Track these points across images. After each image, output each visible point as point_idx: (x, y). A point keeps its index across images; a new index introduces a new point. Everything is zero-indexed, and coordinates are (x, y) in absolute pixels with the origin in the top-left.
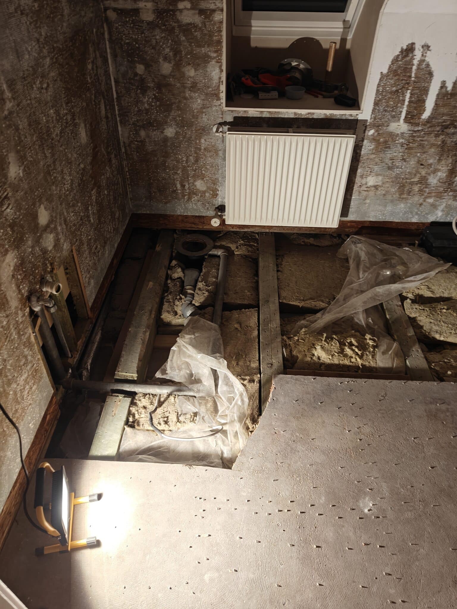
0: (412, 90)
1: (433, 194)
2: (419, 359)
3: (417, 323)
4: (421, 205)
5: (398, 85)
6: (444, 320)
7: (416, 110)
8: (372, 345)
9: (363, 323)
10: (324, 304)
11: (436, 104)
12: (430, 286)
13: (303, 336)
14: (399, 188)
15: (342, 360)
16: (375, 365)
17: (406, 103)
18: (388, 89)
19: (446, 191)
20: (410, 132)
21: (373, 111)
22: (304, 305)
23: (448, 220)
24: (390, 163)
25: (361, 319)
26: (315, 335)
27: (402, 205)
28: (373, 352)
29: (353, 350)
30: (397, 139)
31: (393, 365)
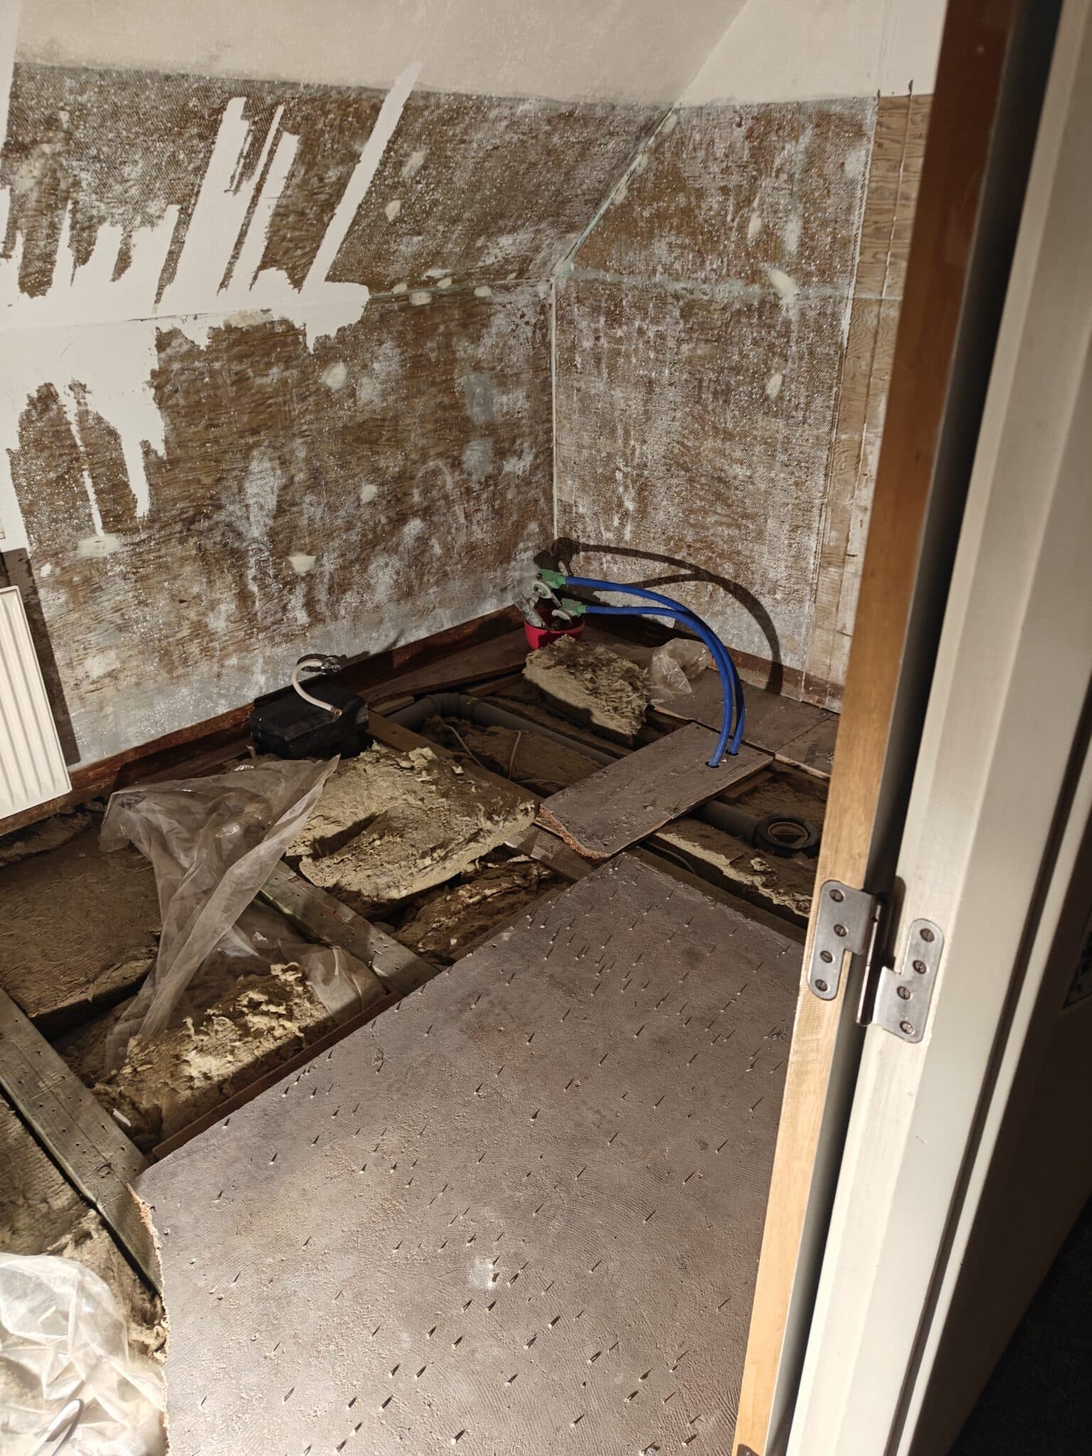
0: (91, 470)
1: (231, 648)
2: (392, 952)
3: (346, 891)
4: (219, 676)
5: (57, 466)
6: (386, 859)
7: (118, 504)
8: (296, 979)
9: (250, 950)
10: (140, 963)
11: (151, 485)
12: (326, 814)
13: (141, 1056)
14: (161, 660)
15: (258, 1047)
16: (325, 1015)
17: (92, 496)
18: (38, 478)
19: (251, 635)
20: (127, 549)
21: (27, 527)
22: (98, 992)
23: (282, 684)
24: (116, 618)
25: (240, 946)
26: (168, 1034)
27: (185, 691)
28: (305, 993)
29: (266, 1013)
30: (109, 567)
31: (357, 992)
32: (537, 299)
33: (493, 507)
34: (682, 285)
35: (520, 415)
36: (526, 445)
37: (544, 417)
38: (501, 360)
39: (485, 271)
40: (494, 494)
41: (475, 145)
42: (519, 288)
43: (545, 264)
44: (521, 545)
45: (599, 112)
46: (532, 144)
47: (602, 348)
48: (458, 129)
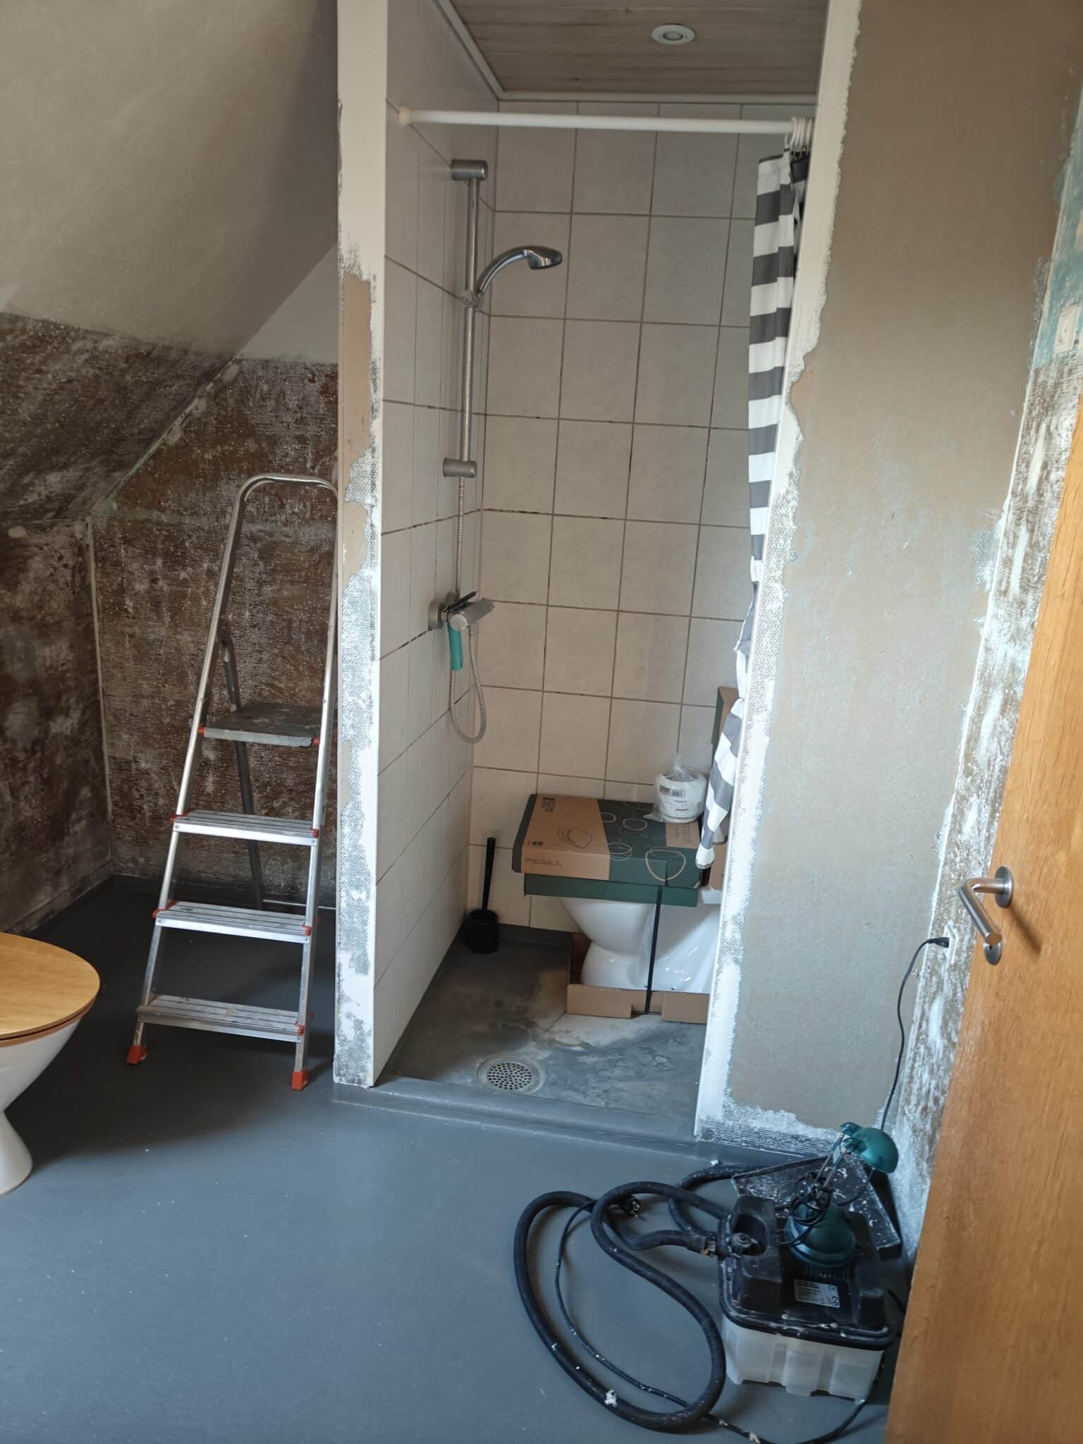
32: (73, 540)
33: (41, 775)
34: (258, 527)
35: (64, 668)
36: (72, 700)
37: (89, 668)
38: (41, 608)
39: (25, 510)
40: (42, 761)
41: (50, 376)
42: (55, 529)
43: (84, 502)
44: (74, 816)
45: (173, 355)
46: (105, 381)
47: (161, 590)
48: (38, 358)
